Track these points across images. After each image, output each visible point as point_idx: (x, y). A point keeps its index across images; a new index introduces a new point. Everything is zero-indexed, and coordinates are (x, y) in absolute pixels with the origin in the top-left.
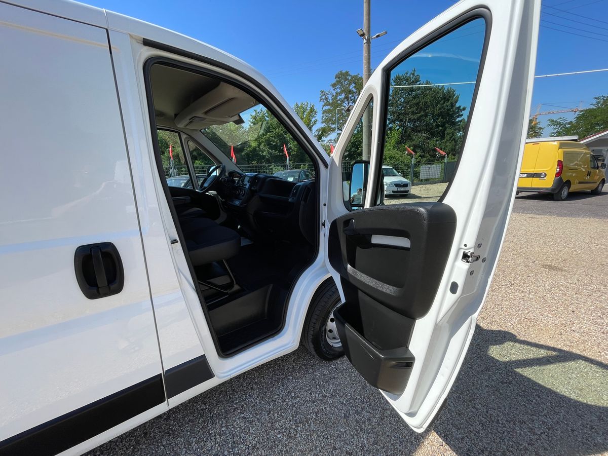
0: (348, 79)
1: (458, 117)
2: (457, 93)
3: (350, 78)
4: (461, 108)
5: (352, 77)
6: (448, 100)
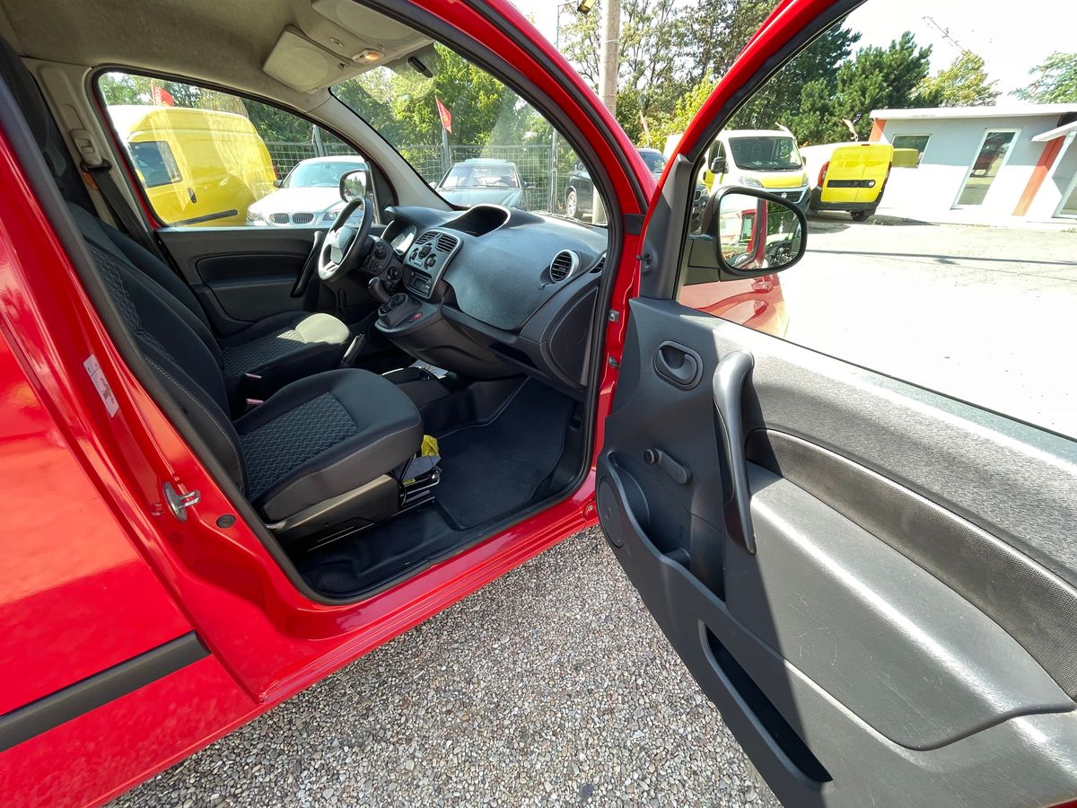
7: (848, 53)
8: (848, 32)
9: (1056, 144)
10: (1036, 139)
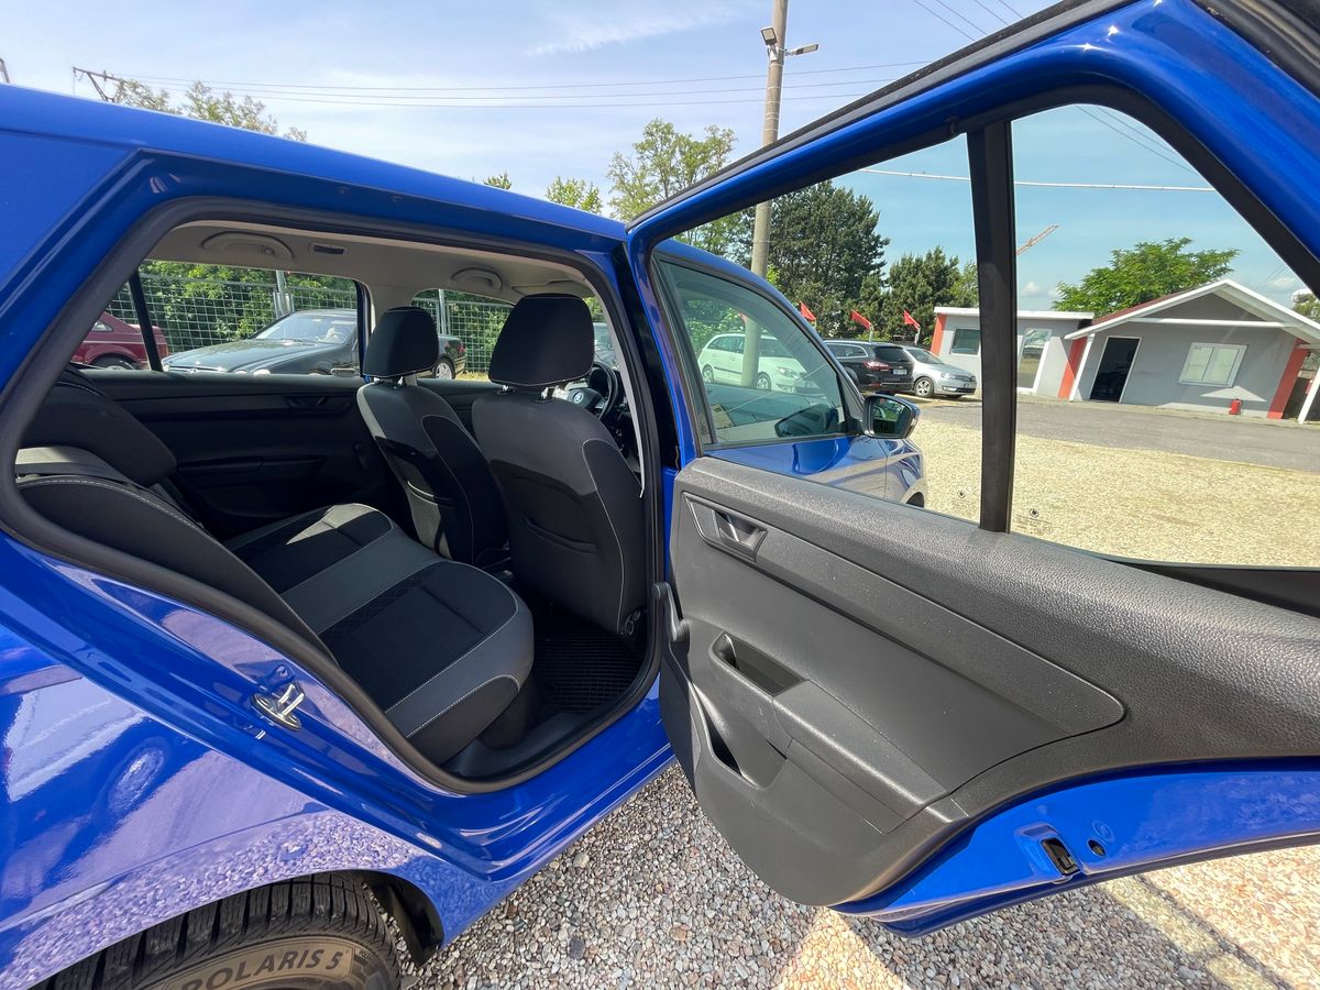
0: (669, 140)
1: (875, 255)
2: (875, 209)
3: (673, 139)
4: (881, 240)
5: (680, 139)
6: (861, 219)
7: (882, 254)
8: (879, 237)
9: (1081, 343)
10: (1067, 337)
